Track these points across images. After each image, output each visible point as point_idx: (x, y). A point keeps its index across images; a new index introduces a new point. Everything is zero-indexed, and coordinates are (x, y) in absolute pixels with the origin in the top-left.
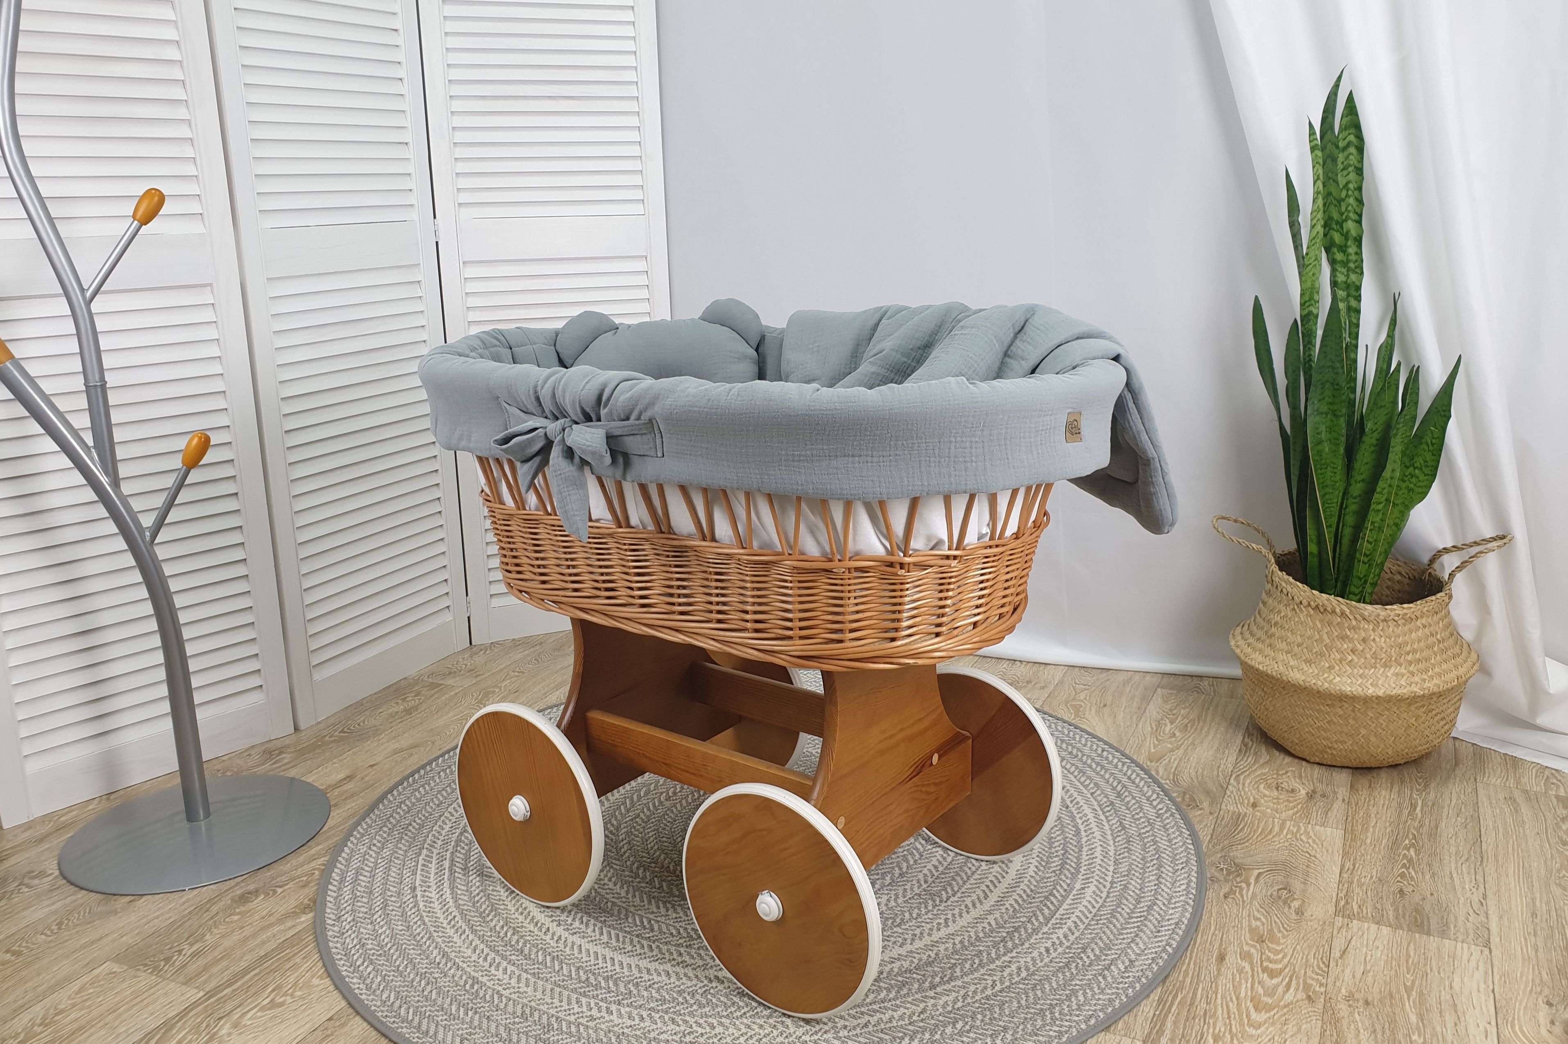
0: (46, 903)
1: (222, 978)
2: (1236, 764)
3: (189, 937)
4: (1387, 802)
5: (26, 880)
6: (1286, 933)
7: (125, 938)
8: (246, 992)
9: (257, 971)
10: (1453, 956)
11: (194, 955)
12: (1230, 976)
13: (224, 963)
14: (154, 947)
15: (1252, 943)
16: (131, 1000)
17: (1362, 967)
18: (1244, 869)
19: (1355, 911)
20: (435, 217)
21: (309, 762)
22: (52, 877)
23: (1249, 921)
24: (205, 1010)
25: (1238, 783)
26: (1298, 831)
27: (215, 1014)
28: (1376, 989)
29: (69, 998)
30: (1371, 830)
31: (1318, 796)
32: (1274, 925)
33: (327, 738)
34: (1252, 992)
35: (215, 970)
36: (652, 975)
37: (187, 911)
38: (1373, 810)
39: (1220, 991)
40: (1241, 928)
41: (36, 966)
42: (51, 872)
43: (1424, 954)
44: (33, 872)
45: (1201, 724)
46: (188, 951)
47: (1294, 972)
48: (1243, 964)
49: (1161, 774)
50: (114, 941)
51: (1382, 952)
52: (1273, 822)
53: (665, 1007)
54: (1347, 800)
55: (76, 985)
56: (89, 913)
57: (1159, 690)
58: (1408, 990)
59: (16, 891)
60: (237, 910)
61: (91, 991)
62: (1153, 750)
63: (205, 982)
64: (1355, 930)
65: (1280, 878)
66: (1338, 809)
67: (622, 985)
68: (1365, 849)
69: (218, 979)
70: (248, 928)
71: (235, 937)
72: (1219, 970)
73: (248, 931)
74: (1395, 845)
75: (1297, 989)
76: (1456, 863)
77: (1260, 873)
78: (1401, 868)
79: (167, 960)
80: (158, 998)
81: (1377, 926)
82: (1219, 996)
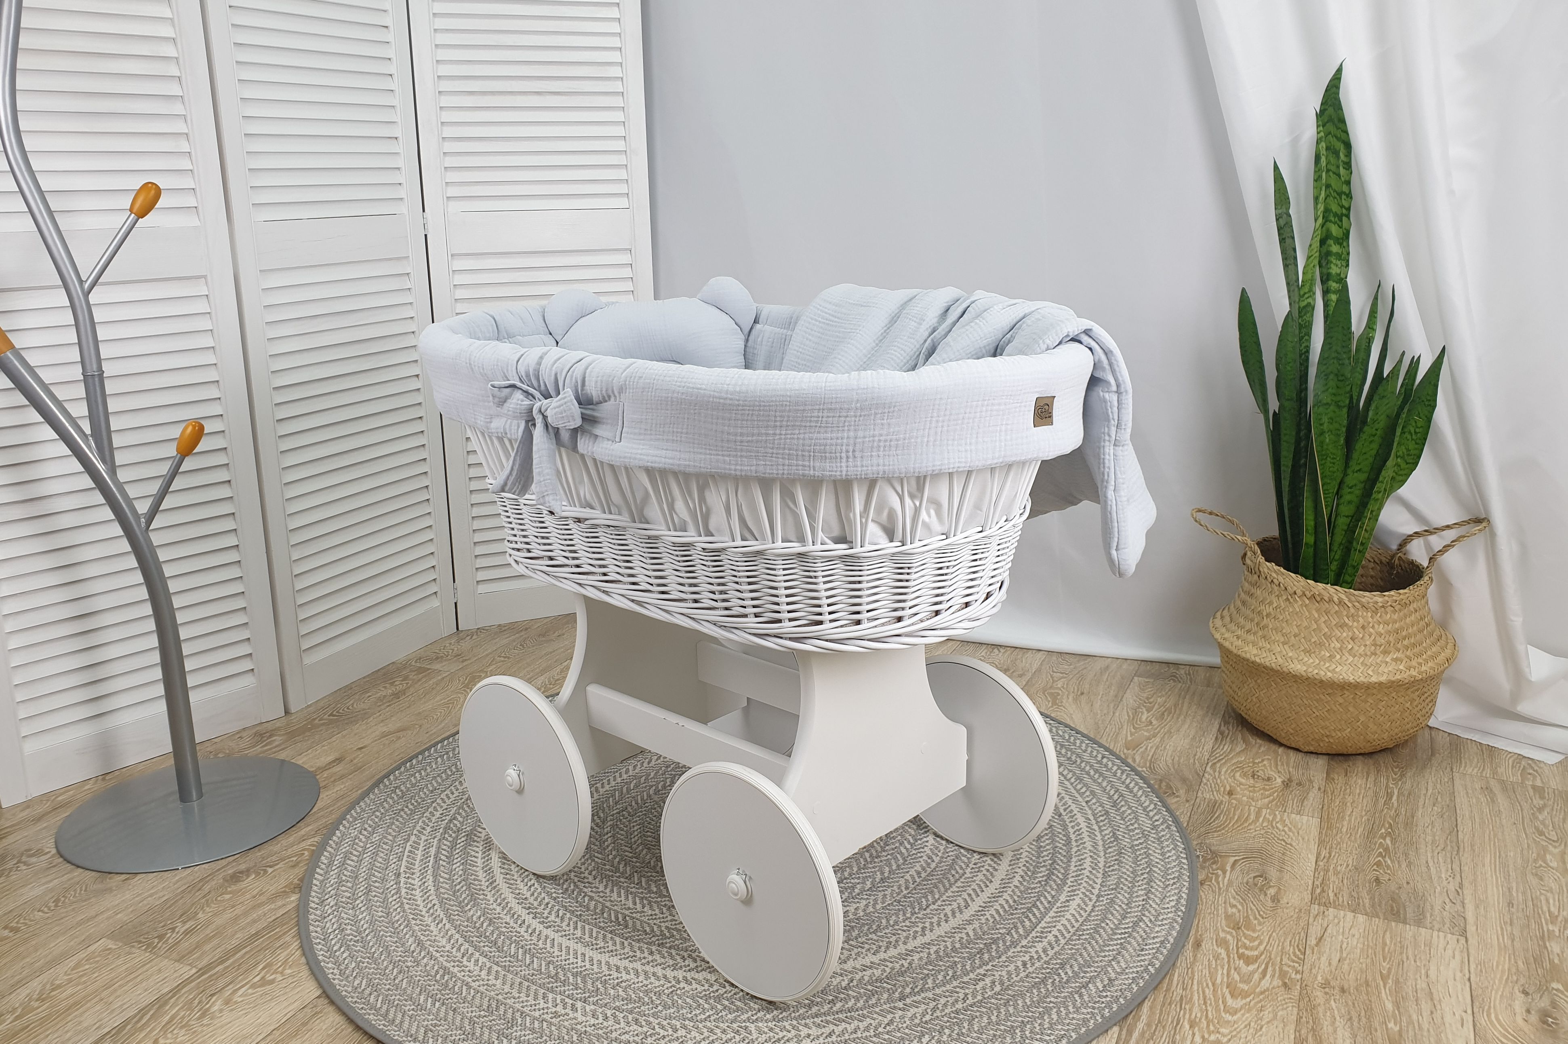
0: (44, 880)
1: (214, 956)
2: (1212, 753)
3: (182, 915)
4: (1363, 791)
5: (24, 859)
6: (1261, 920)
7: (119, 916)
8: (238, 969)
9: (248, 949)
10: (1429, 945)
11: (186, 933)
12: (1206, 962)
13: (215, 942)
14: (148, 924)
15: (1228, 929)
16: (126, 976)
17: (1338, 955)
18: (1221, 856)
19: (1331, 898)
20: (424, 211)
21: (299, 745)
22: (48, 856)
23: (1225, 908)
24: (198, 986)
25: (1215, 771)
26: (1274, 820)
27: (208, 991)
28: (1352, 976)
29: (66, 974)
30: (1347, 818)
31: (1294, 784)
32: (1250, 911)
33: (317, 721)
34: (1228, 979)
35: (207, 947)
36: (620, 973)
37: (180, 890)
38: (1349, 799)
39: (1196, 977)
40: (1218, 916)
41: (34, 942)
42: (48, 850)
43: (1400, 942)
44: (30, 850)
45: (1178, 712)
46: (181, 928)
47: (1270, 959)
48: (1219, 951)
49: (1137, 761)
50: (108, 918)
51: (1358, 939)
52: (1249, 810)
53: (630, 1006)
54: (1323, 789)
55: (72, 961)
56: (85, 890)
57: (1136, 678)
58: (1384, 978)
59: (15, 869)
60: (229, 889)
61: (87, 967)
62: (1129, 738)
63: (198, 958)
64: (1331, 918)
65: (1256, 866)
66: (1314, 797)
67: (590, 982)
68: (1341, 838)
69: (210, 957)
70: (240, 906)
71: (228, 915)
72: (1195, 956)
73: (238, 911)
74: (1370, 834)
75: (1273, 976)
76: (1432, 852)
77: (1236, 861)
78: (1377, 857)
79: (161, 937)
80: (152, 975)
81: (1353, 914)
82: (1195, 982)
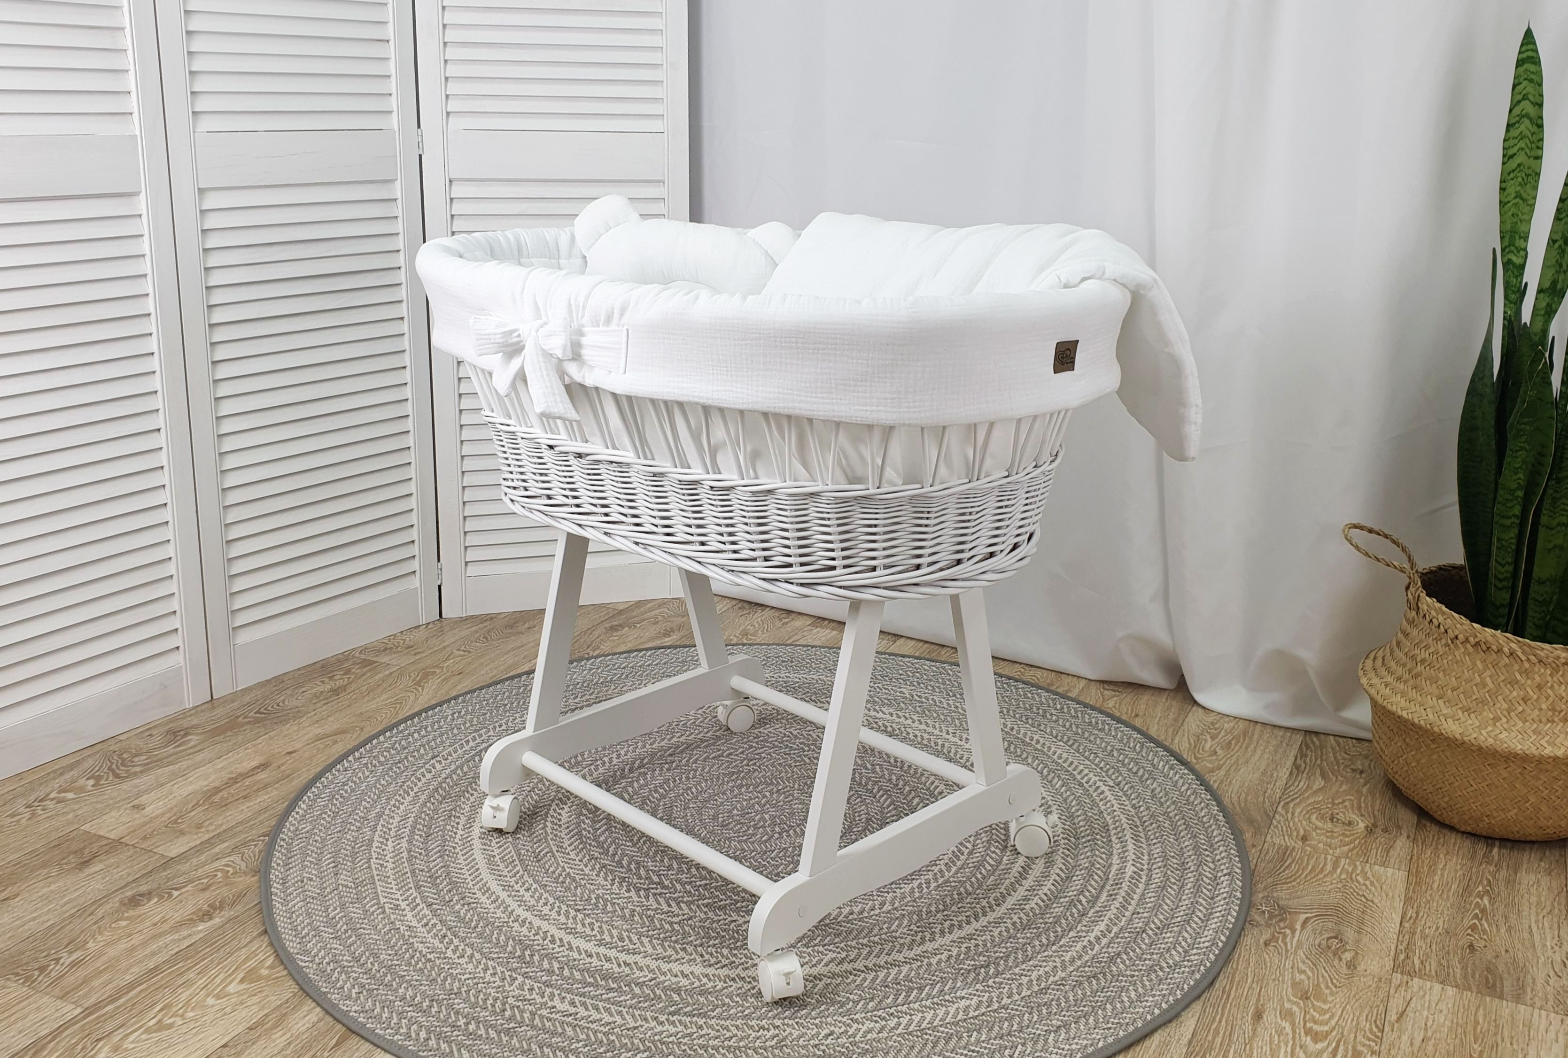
1: (105, 992)
3: (68, 944)
6: (1334, 989)
8: (130, 1010)
9: (144, 985)
10: (1529, 1025)
11: (73, 963)
12: (1267, 1037)
13: (107, 975)
14: (29, 952)
15: (1295, 999)
17: (1422, 1033)
18: (1290, 913)
19: (1417, 966)
20: (419, 125)
23: (1292, 973)
24: (83, 1028)
26: (1353, 871)
27: (94, 1034)
30: (1439, 873)
31: (1379, 829)
32: (1321, 978)
33: (241, 719)
35: (97, 981)
38: (1443, 850)
40: (1283, 982)
43: (1495, 1021)
45: (1247, 741)
47: (1343, 1035)
48: (1284, 1024)
51: (1446, 1015)
52: (1326, 858)
54: (1412, 837)
64: (1415, 988)
66: (1402, 845)
68: (1431, 894)
69: (98, 993)
72: (1255, 1029)
74: (1466, 890)
76: (1537, 915)
77: (1307, 918)
79: (42, 968)
80: (29, 1013)
81: (1441, 986)
